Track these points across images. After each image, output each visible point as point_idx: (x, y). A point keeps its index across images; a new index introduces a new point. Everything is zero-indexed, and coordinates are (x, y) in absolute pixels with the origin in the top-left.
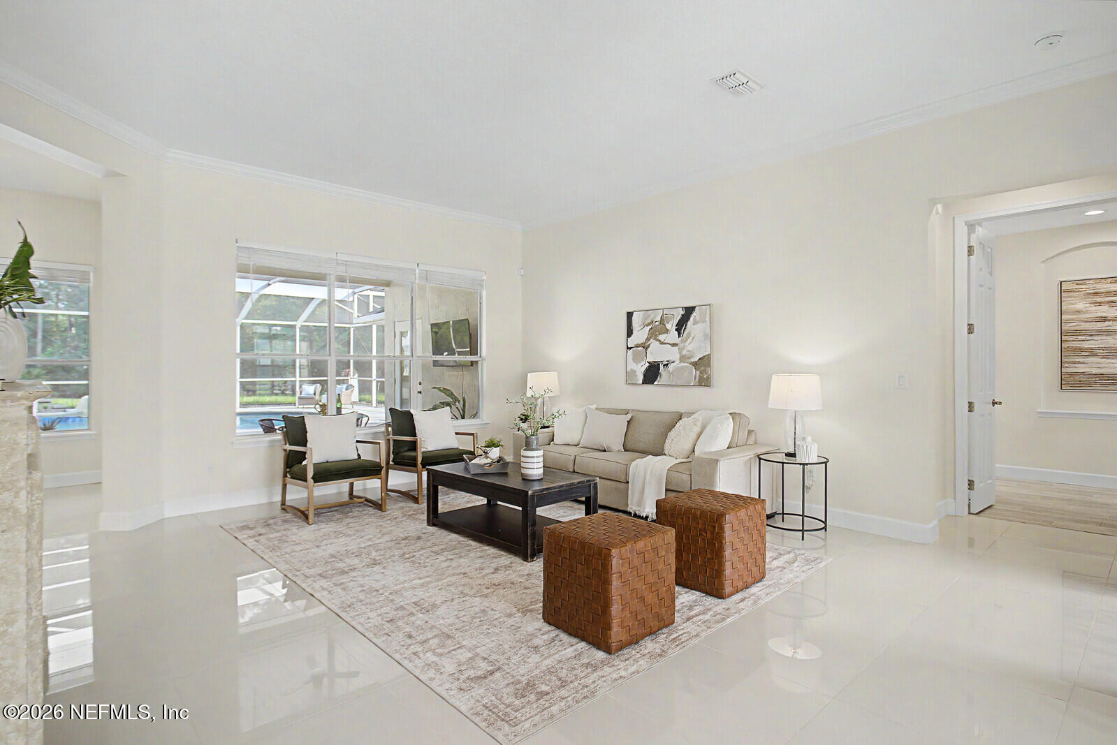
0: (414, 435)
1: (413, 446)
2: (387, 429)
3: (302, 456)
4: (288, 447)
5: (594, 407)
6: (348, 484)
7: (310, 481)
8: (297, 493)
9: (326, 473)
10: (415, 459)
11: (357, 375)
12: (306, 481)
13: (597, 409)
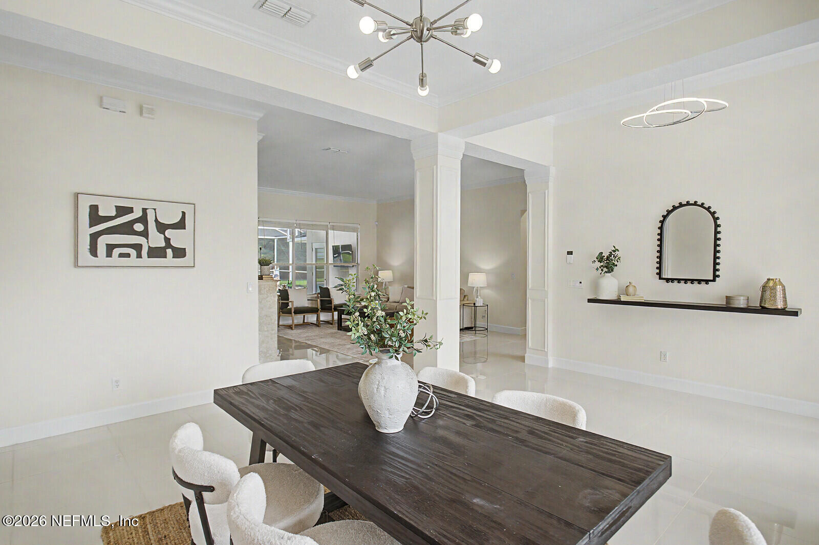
0: (330, 297)
1: (330, 302)
2: (318, 295)
3: (287, 304)
4: (281, 301)
5: (406, 286)
6: (303, 316)
7: (293, 314)
8: (287, 320)
9: (299, 311)
10: (331, 307)
11: (278, 269)
12: (291, 314)
13: (408, 287)
